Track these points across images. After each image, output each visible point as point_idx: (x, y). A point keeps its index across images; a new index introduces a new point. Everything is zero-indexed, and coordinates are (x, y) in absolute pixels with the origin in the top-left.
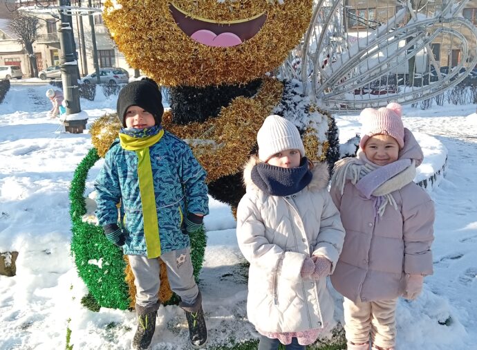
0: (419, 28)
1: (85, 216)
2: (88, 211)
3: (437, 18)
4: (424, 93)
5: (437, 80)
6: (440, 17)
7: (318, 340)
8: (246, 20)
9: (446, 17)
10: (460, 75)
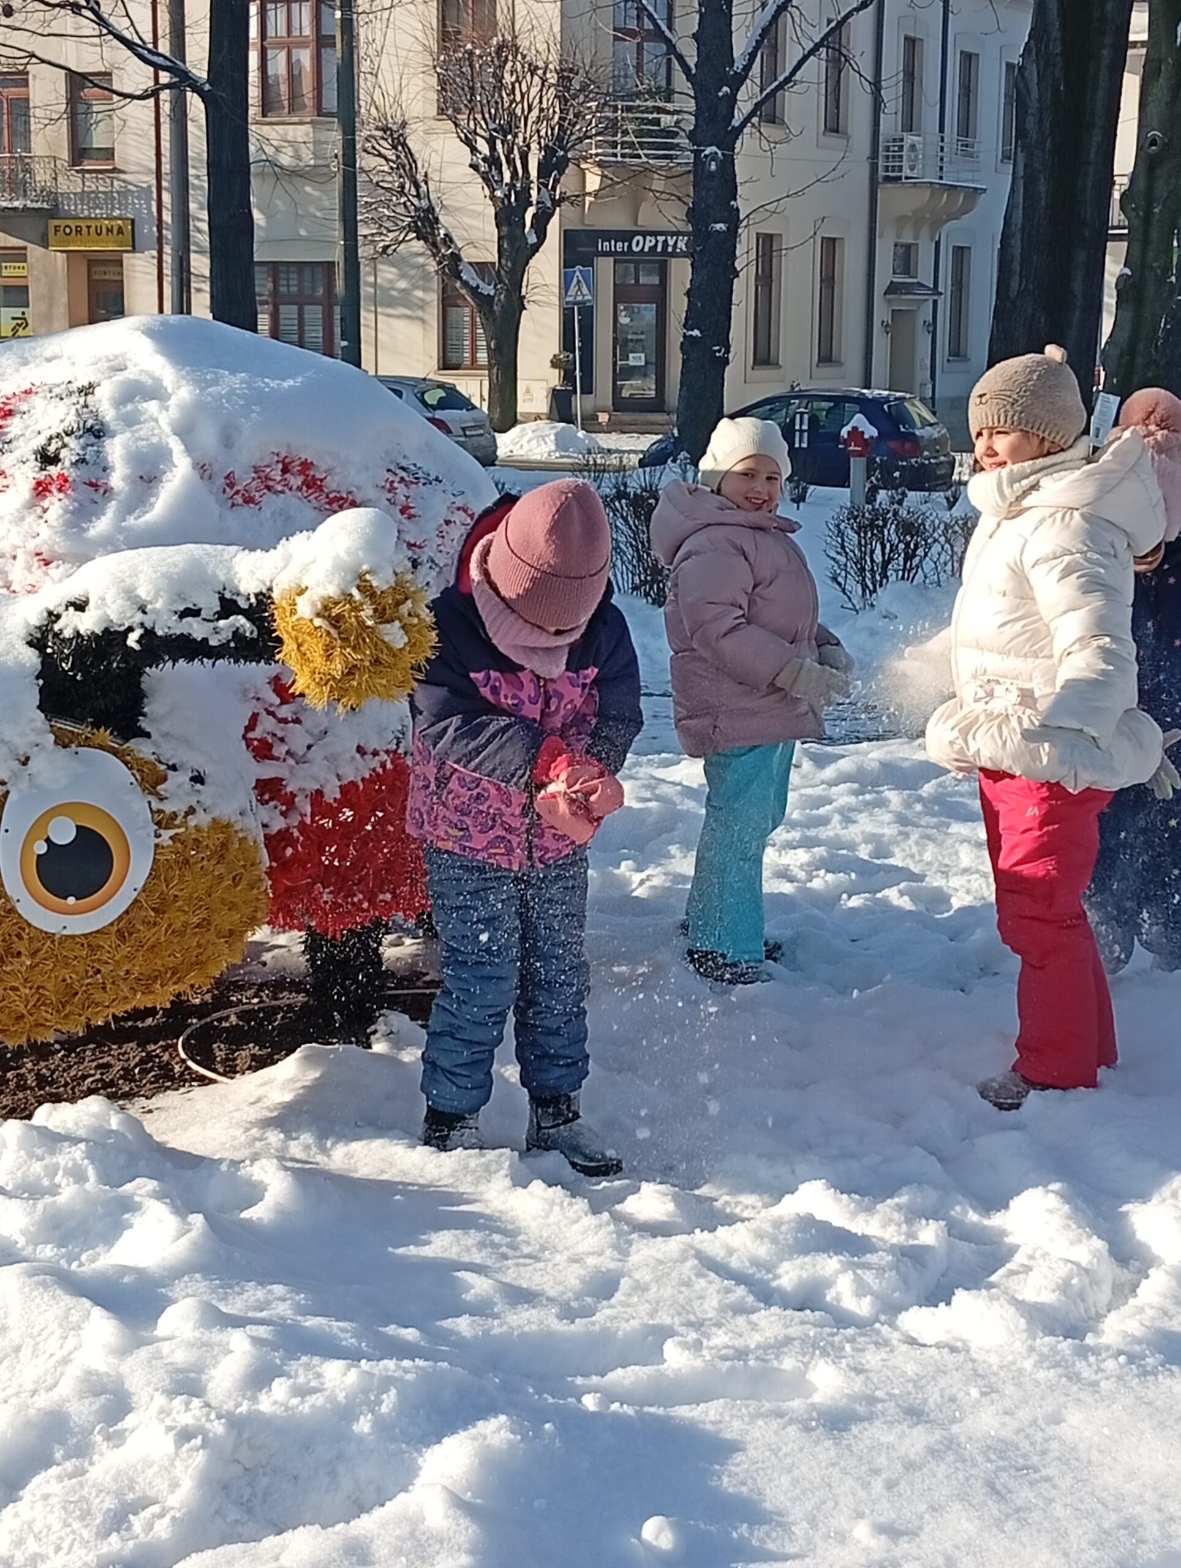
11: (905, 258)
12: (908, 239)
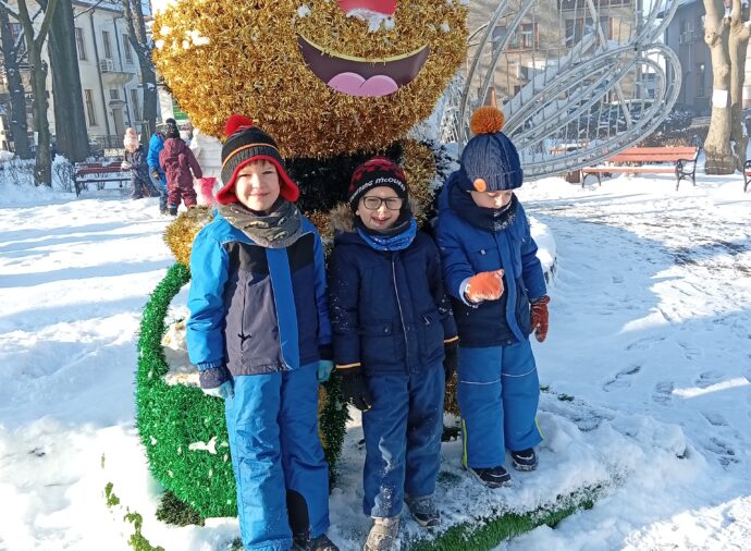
0: (608, 60)
1: (168, 376)
2: (172, 367)
3: (632, 44)
4: (610, 148)
5: (626, 129)
6: (637, 43)
7: (540, 508)
8: (404, 56)
9: (644, 43)
10: (654, 120)
11: (114, 94)
12: (114, 88)
